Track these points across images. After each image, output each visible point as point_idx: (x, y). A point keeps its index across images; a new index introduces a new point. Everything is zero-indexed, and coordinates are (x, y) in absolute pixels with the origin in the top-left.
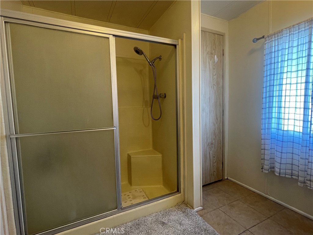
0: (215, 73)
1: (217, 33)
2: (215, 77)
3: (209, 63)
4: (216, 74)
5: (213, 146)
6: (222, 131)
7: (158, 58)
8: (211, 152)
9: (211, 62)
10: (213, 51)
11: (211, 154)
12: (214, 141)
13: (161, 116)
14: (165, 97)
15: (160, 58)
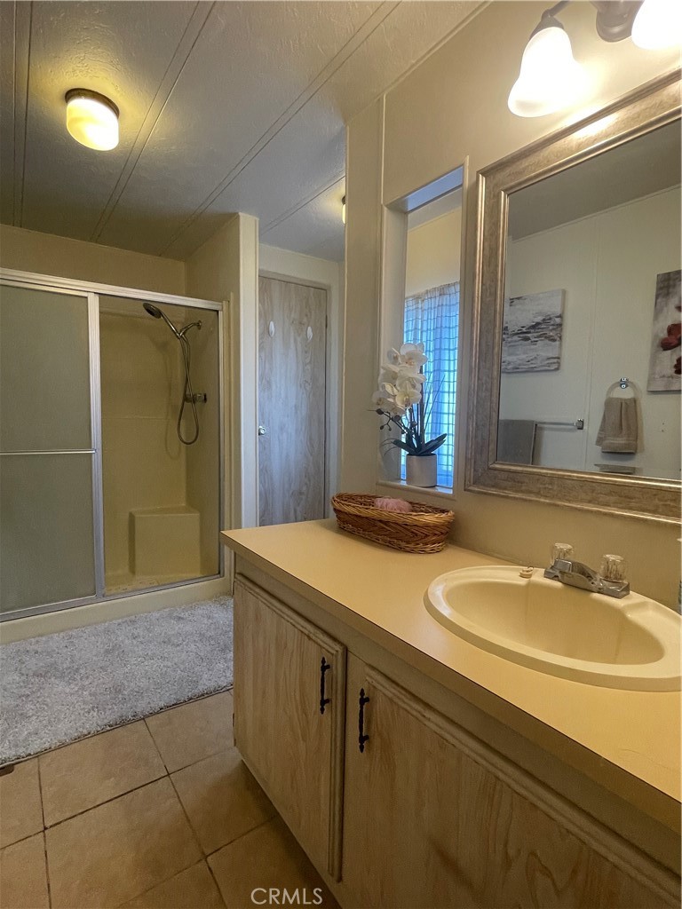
0: (308, 361)
1: (315, 285)
2: (309, 367)
3: (295, 341)
4: (310, 362)
5: (304, 497)
6: (322, 469)
7: (195, 324)
8: (298, 509)
9: (299, 339)
10: (305, 320)
11: (298, 512)
12: (304, 488)
13: (197, 437)
14: (205, 399)
15: (198, 325)
